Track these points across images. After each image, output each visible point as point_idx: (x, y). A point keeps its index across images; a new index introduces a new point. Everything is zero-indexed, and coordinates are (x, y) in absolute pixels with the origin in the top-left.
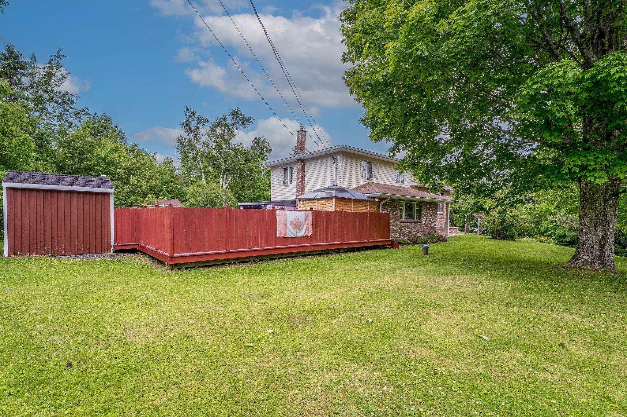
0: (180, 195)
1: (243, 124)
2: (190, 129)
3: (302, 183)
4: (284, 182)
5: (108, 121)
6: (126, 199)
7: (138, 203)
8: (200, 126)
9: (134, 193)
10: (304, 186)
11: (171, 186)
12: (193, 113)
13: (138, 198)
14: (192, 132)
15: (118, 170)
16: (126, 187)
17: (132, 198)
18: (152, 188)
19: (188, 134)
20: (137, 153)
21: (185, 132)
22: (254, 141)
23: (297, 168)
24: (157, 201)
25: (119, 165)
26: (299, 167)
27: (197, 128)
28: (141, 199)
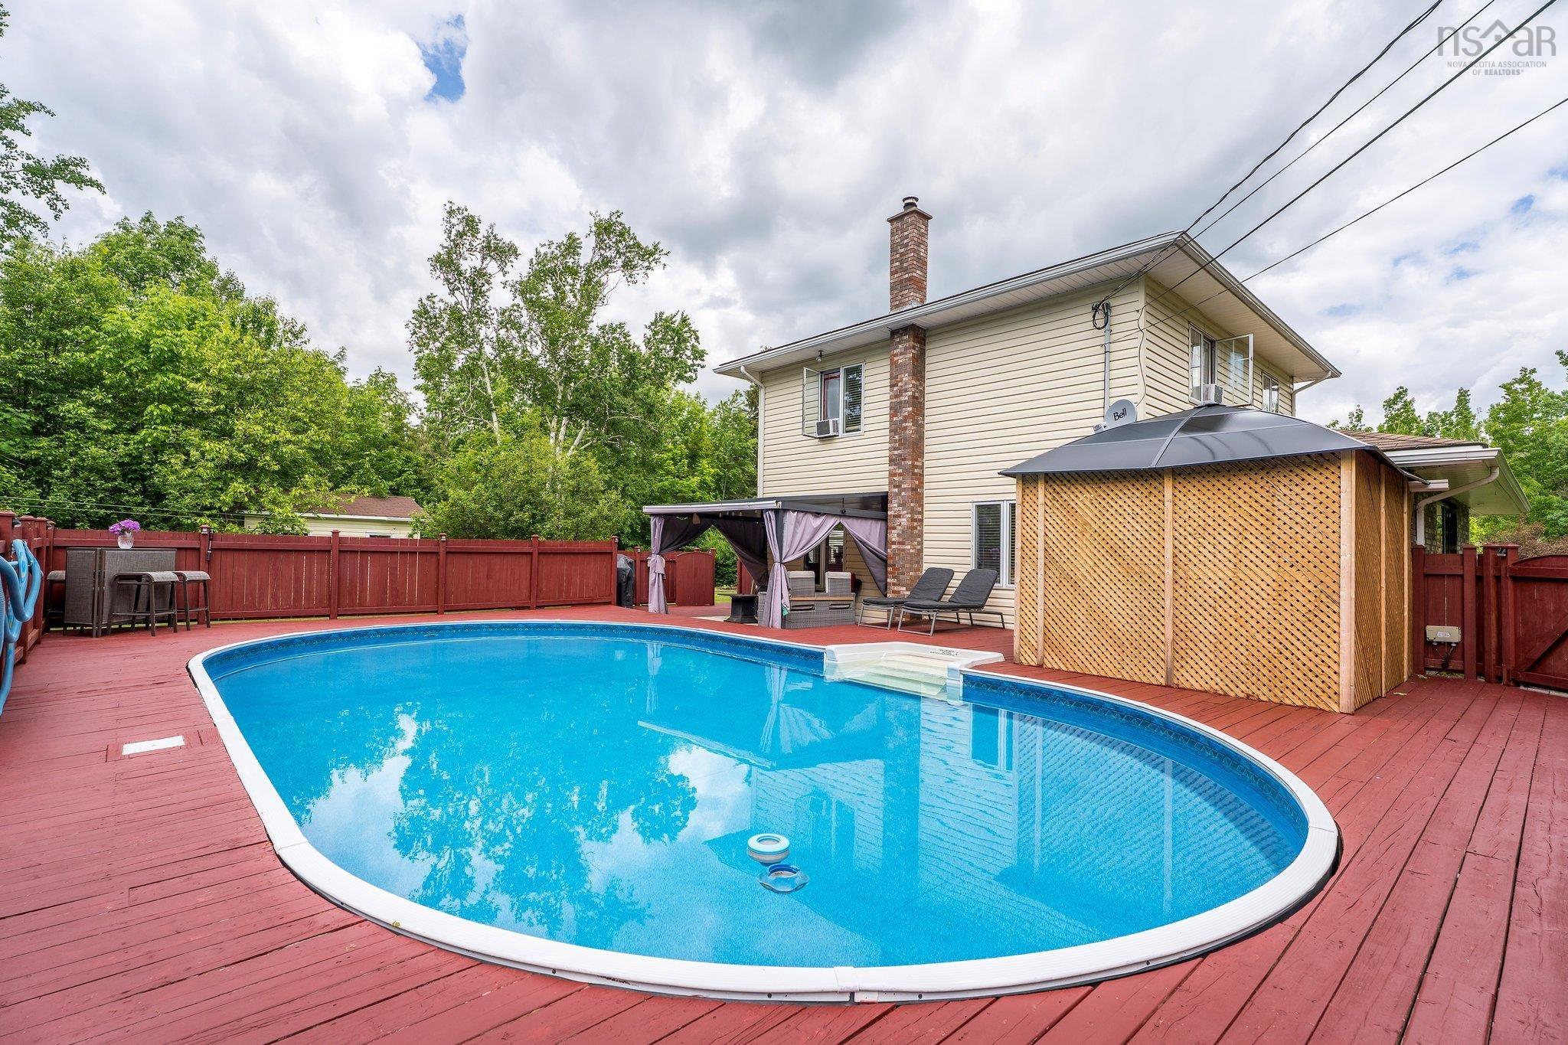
0: (419, 482)
1: (628, 266)
2: (460, 274)
3: (915, 423)
4: (823, 427)
5: (192, 240)
6: (216, 492)
7: (261, 508)
8: (492, 267)
9: (248, 469)
10: (921, 438)
11: (390, 456)
12: (471, 223)
13: (263, 487)
14: (465, 286)
15: (192, 385)
16: (220, 449)
17: (239, 487)
18: (320, 457)
19: (452, 292)
20: (270, 333)
21: (441, 281)
22: (654, 323)
23: (893, 364)
24: (334, 498)
25: (197, 368)
26: (901, 360)
27: (480, 273)
28: (274, 491)
